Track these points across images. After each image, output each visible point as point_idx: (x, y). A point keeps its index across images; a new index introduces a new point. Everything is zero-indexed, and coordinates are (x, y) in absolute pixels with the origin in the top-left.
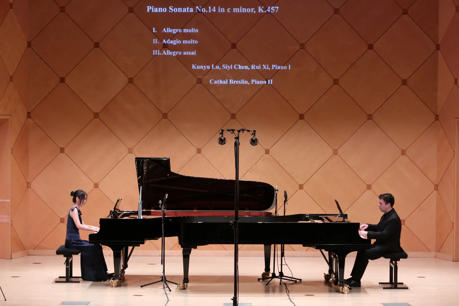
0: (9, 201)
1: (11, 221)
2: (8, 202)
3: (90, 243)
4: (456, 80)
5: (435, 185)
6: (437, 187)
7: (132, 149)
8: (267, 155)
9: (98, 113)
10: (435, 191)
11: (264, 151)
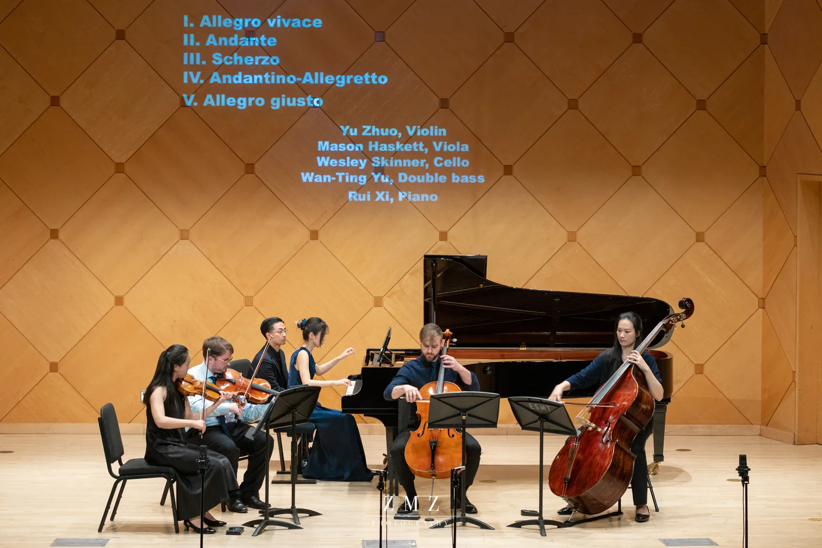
3: (343, 412)
4: (798, 103)
5: (759, 299)
6: (764, 303)
7: (188, 231)
8: (443, 243)
9: (123, 163)
10: (761, 310)
11: (437, 236)
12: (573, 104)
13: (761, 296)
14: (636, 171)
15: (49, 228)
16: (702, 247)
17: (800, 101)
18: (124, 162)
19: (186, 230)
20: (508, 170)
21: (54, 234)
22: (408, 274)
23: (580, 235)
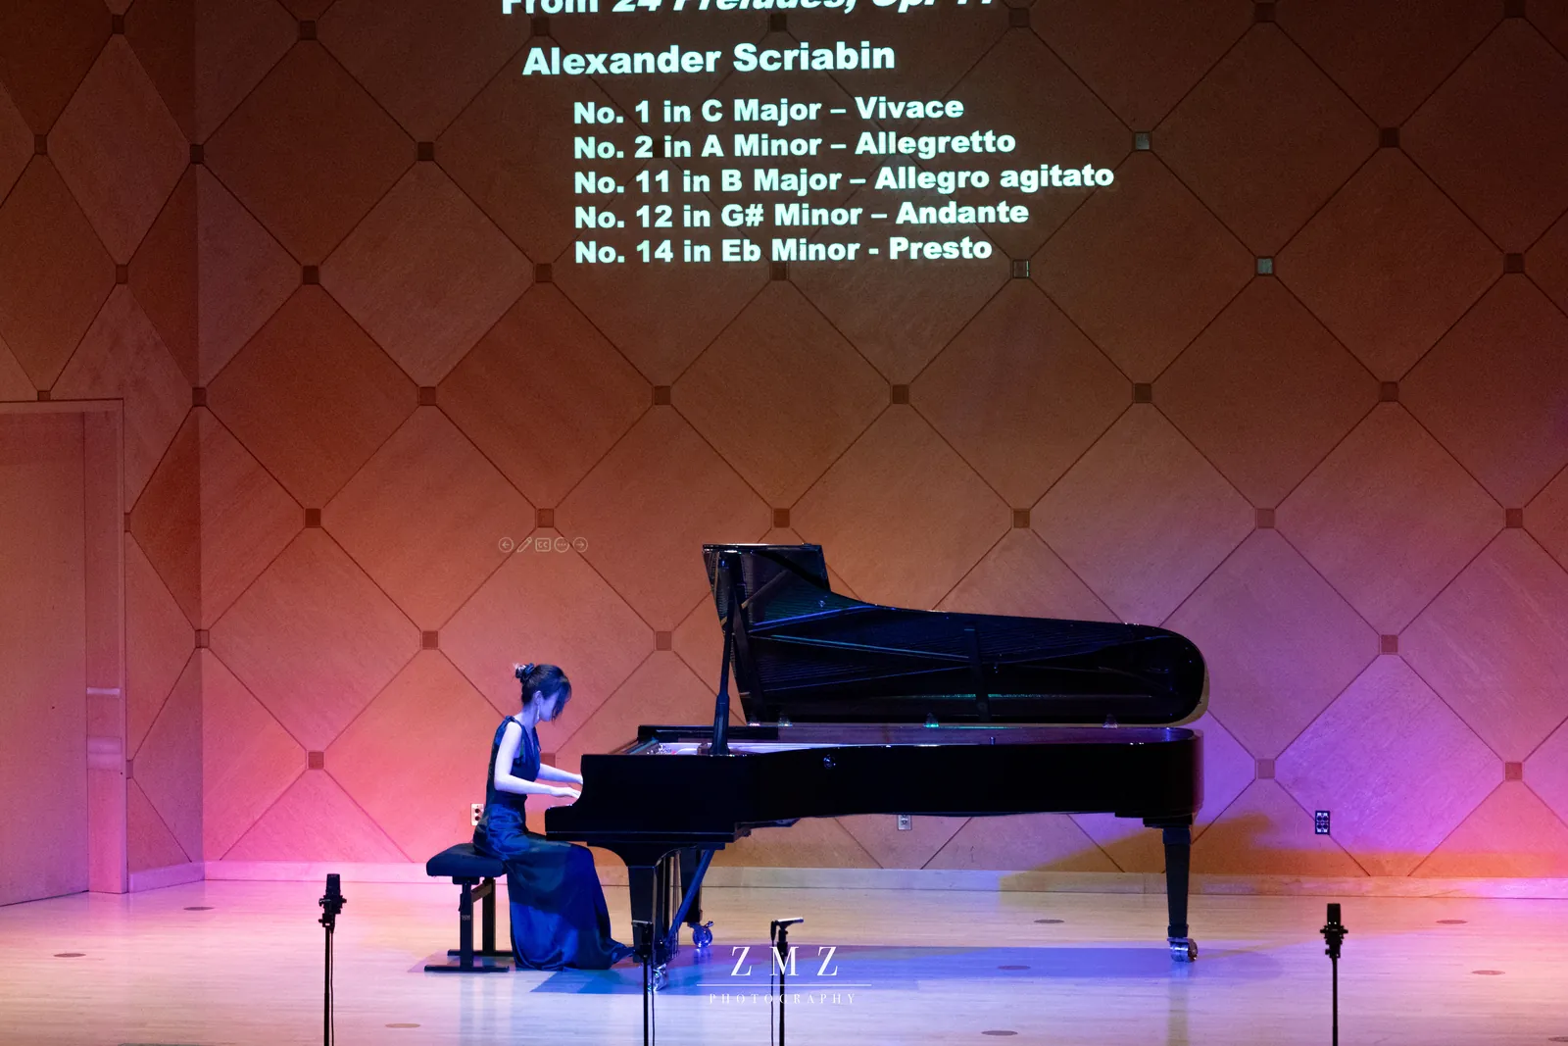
0: (117, 692)
1: (128, 761)
2: (113, 698)
3: (549, 838)
8: (1025, 532)
9: (433, 387)
11: (1008, 518)
14: (1389, 392)
16: (1517, 538)
18: (433, 384)
19: (550, 510)
22: (956, 590)
23: (1281, 515)
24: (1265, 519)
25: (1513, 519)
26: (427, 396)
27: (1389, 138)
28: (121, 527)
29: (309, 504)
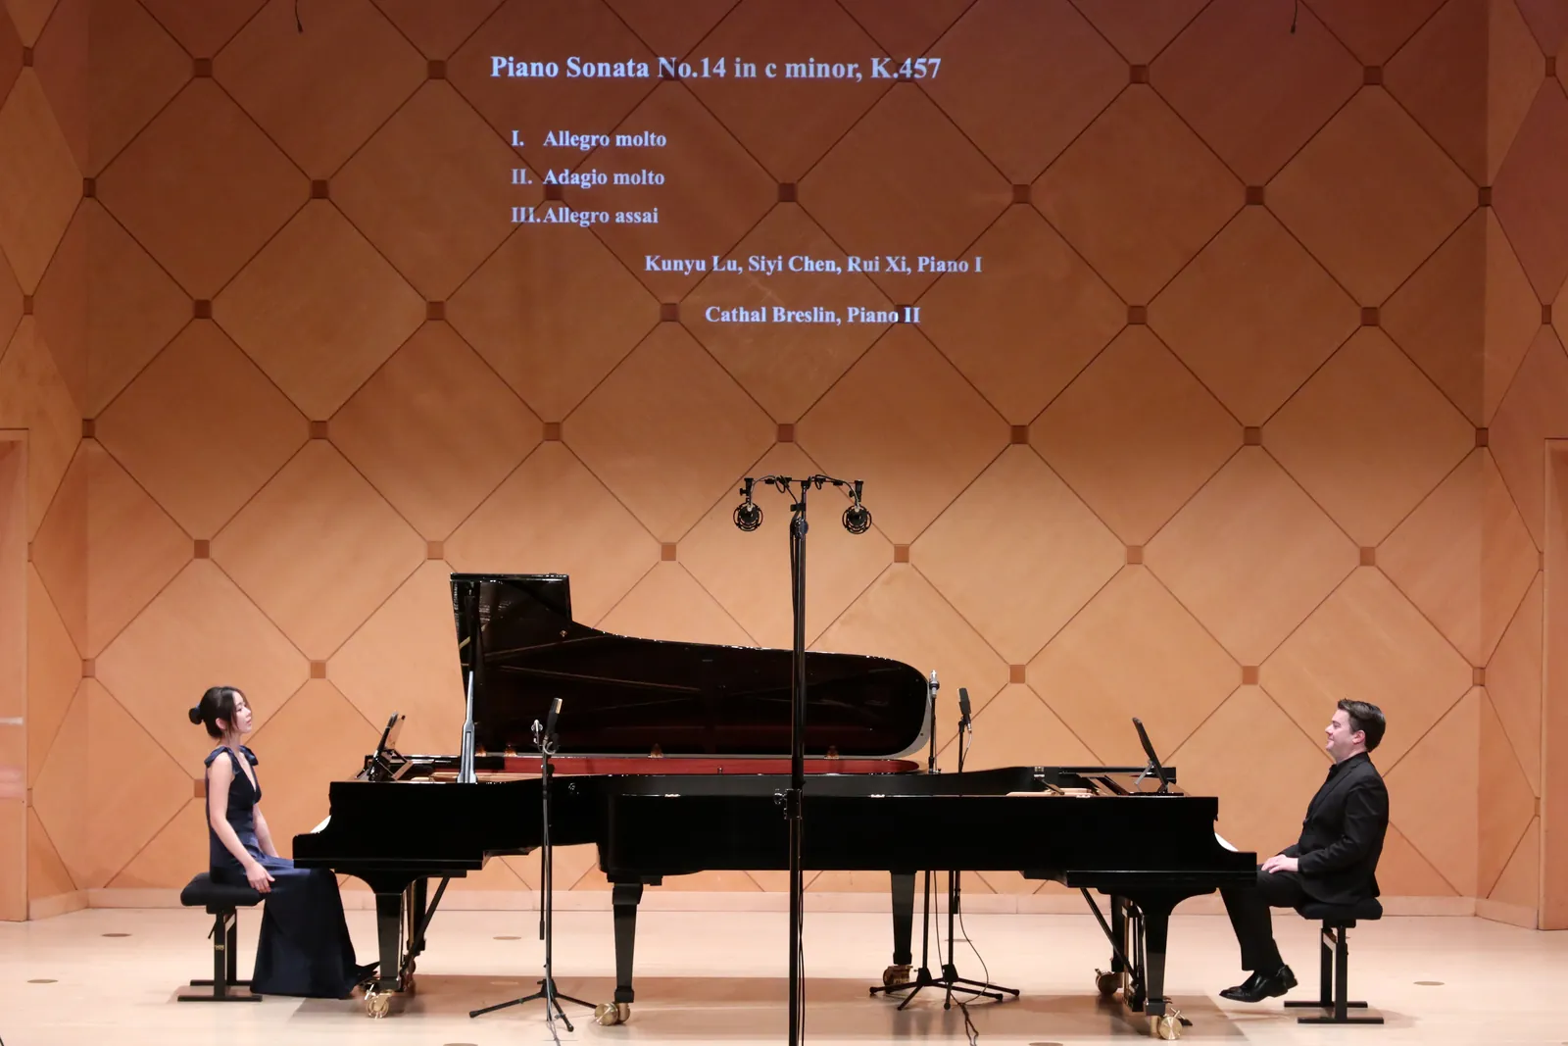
0: (19, 721)
1: (28, 789)
2: (16, 727)
3: (295, 866)
4: (1547, 311)
5: (1474, 668)
6: (1483, 676)
7: (441, 544)
8: (901, 566)
9: (325, 422)
10: (1477, 690)
11: (890, 553)
12: (1137, 315)
13: (1478, 663)
14: (1252, 436)
15: (191, 538)
16: (1370, 575)
17: (1550, 306)
18: (325, 418)
20: (1019, 435)
21: (202, 549)
22: (837, 623)
23: (1149, 552)
24: (1135, 556)
25: (1367, 557)
26: (319, 430)
27: (1255, 196)
28: (25, 555)
29: (198, 536)
